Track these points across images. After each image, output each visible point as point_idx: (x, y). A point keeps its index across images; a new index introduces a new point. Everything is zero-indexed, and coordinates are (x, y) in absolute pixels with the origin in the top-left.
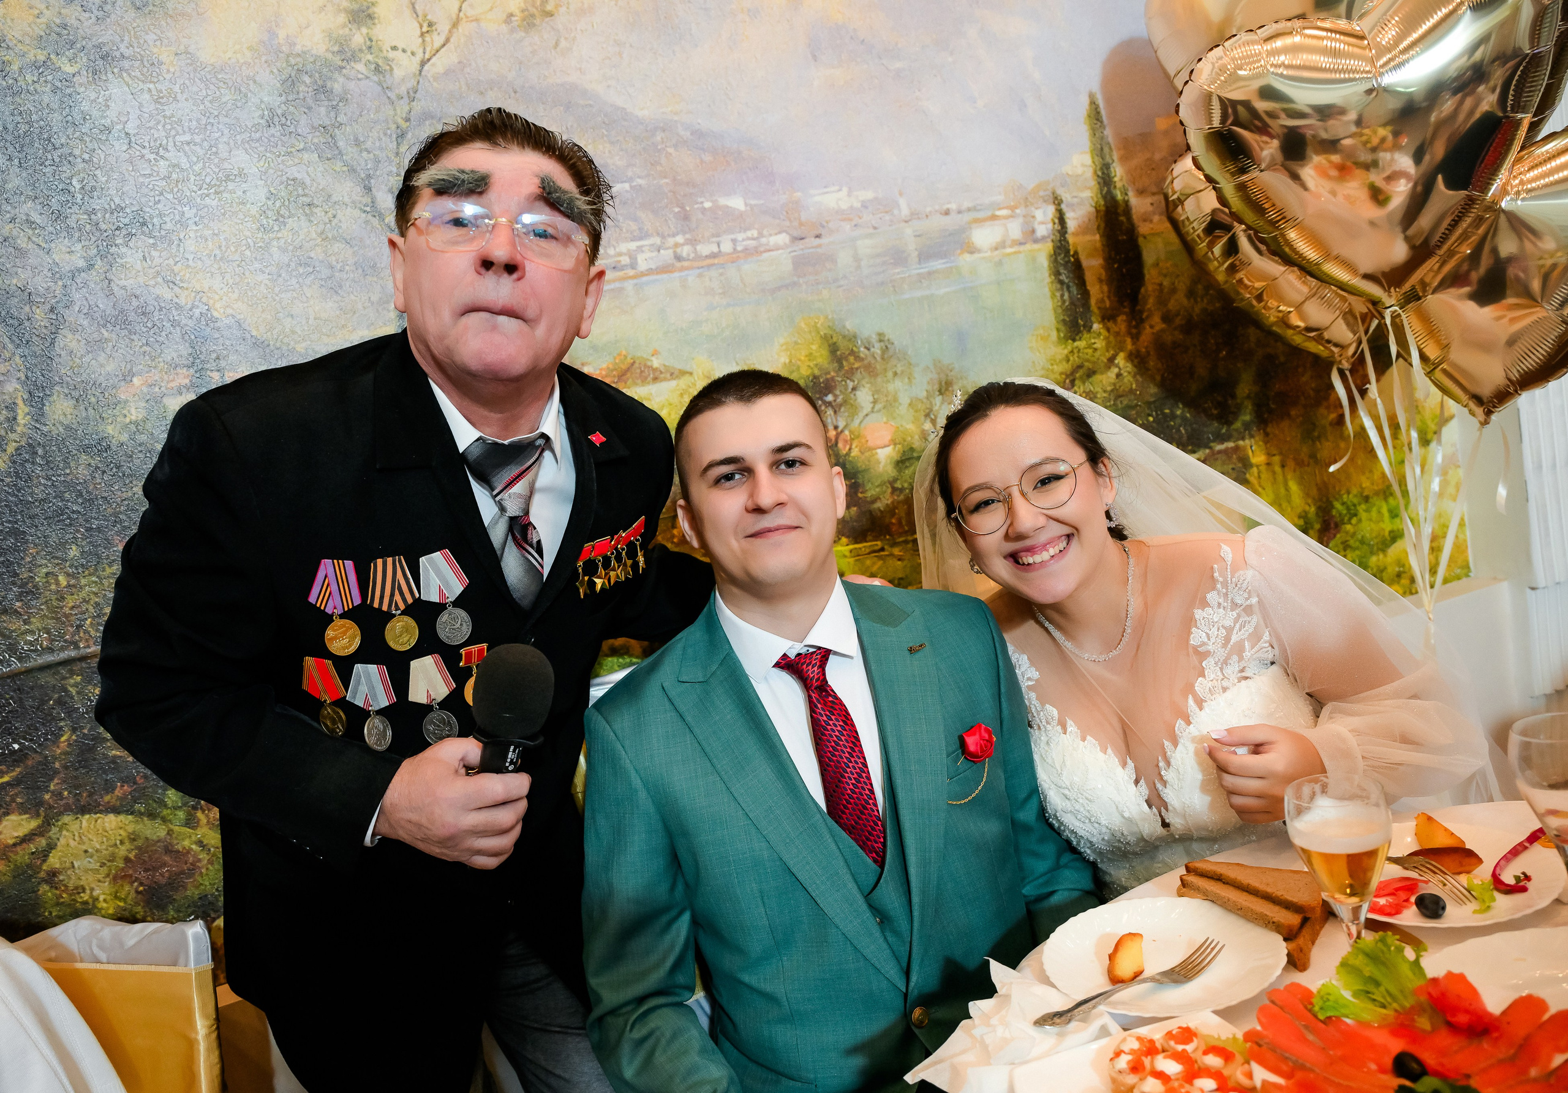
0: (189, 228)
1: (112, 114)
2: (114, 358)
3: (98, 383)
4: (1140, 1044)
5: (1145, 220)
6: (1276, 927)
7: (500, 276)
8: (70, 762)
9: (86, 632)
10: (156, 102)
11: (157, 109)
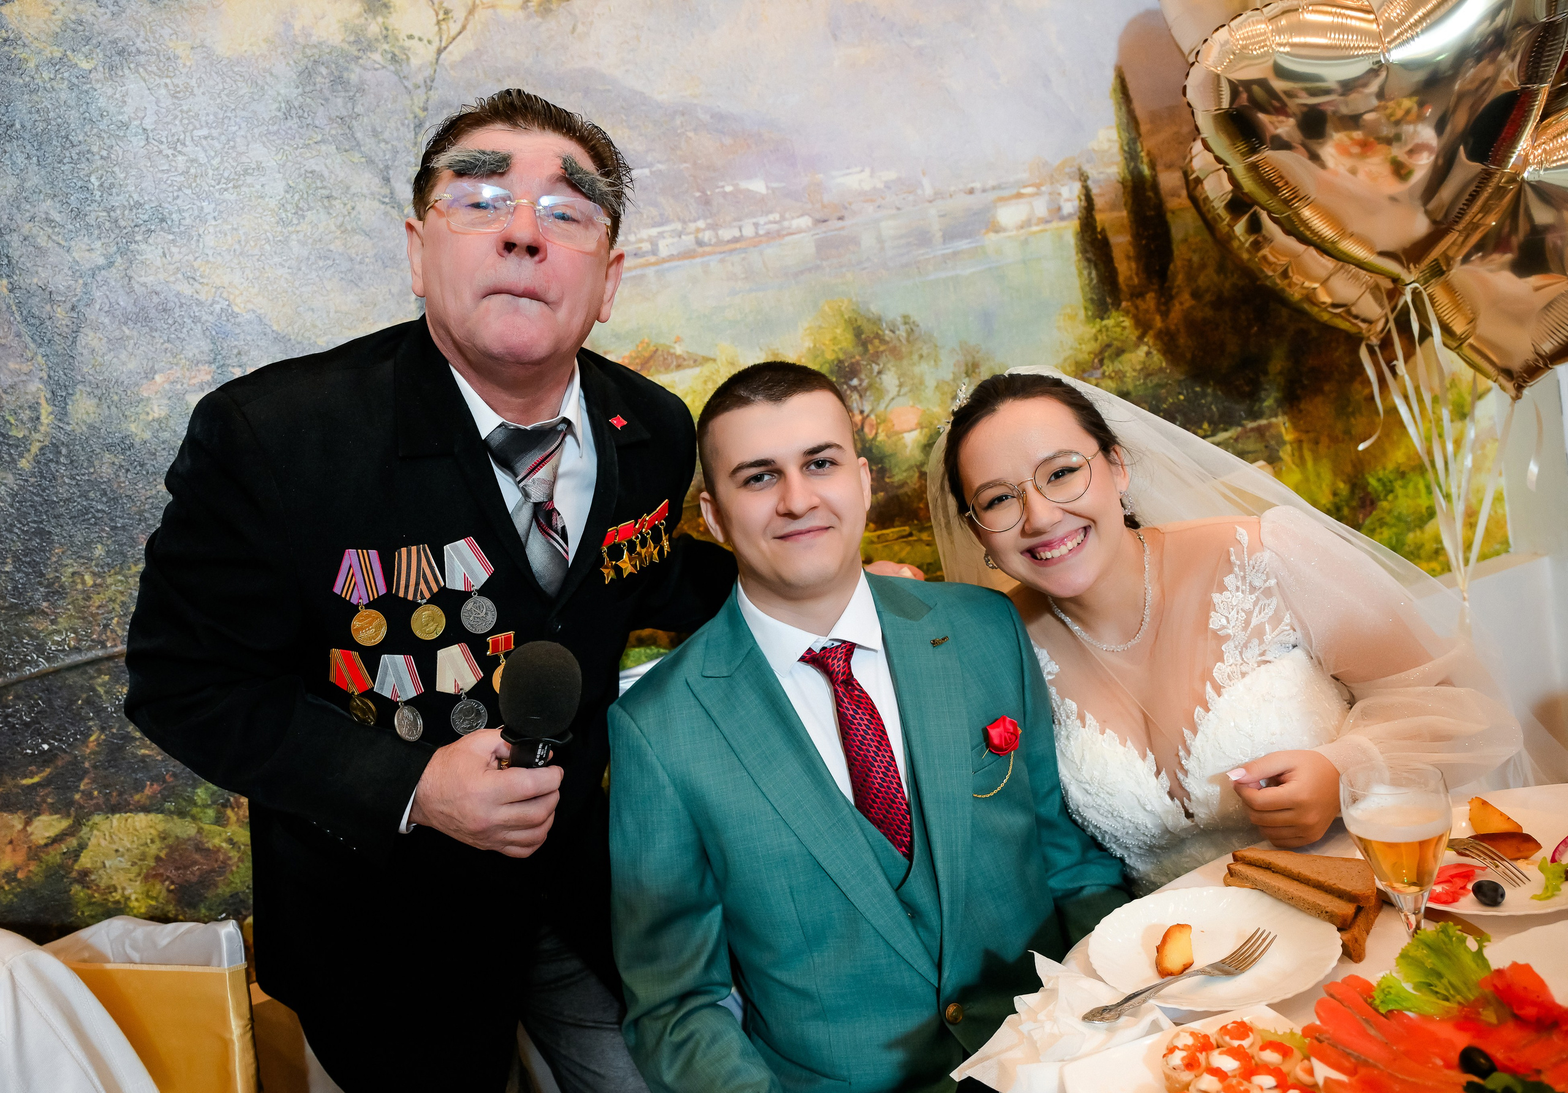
0: (208, 224)
1: (129, 110)
2: (135, 356)
3: (120, 381)
4: (1194, 1039)
5: (1173, 195)
6: (1330, 917)
7: (522, 258)
8: (100, 761)
9: (113, 631)
10: (174, 96)
11: (174, 104)
